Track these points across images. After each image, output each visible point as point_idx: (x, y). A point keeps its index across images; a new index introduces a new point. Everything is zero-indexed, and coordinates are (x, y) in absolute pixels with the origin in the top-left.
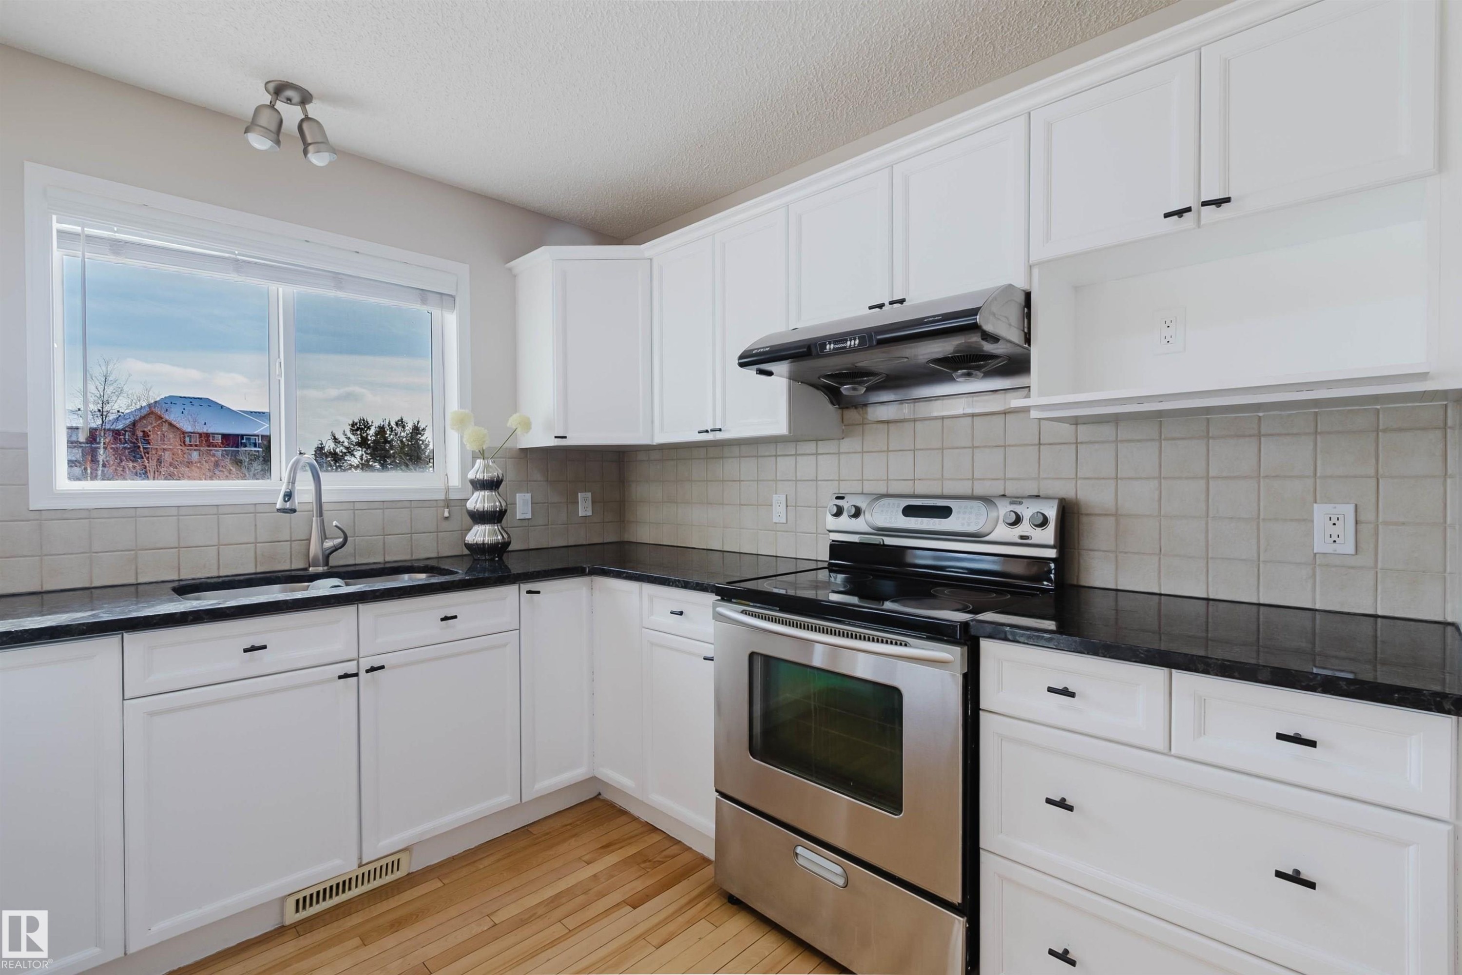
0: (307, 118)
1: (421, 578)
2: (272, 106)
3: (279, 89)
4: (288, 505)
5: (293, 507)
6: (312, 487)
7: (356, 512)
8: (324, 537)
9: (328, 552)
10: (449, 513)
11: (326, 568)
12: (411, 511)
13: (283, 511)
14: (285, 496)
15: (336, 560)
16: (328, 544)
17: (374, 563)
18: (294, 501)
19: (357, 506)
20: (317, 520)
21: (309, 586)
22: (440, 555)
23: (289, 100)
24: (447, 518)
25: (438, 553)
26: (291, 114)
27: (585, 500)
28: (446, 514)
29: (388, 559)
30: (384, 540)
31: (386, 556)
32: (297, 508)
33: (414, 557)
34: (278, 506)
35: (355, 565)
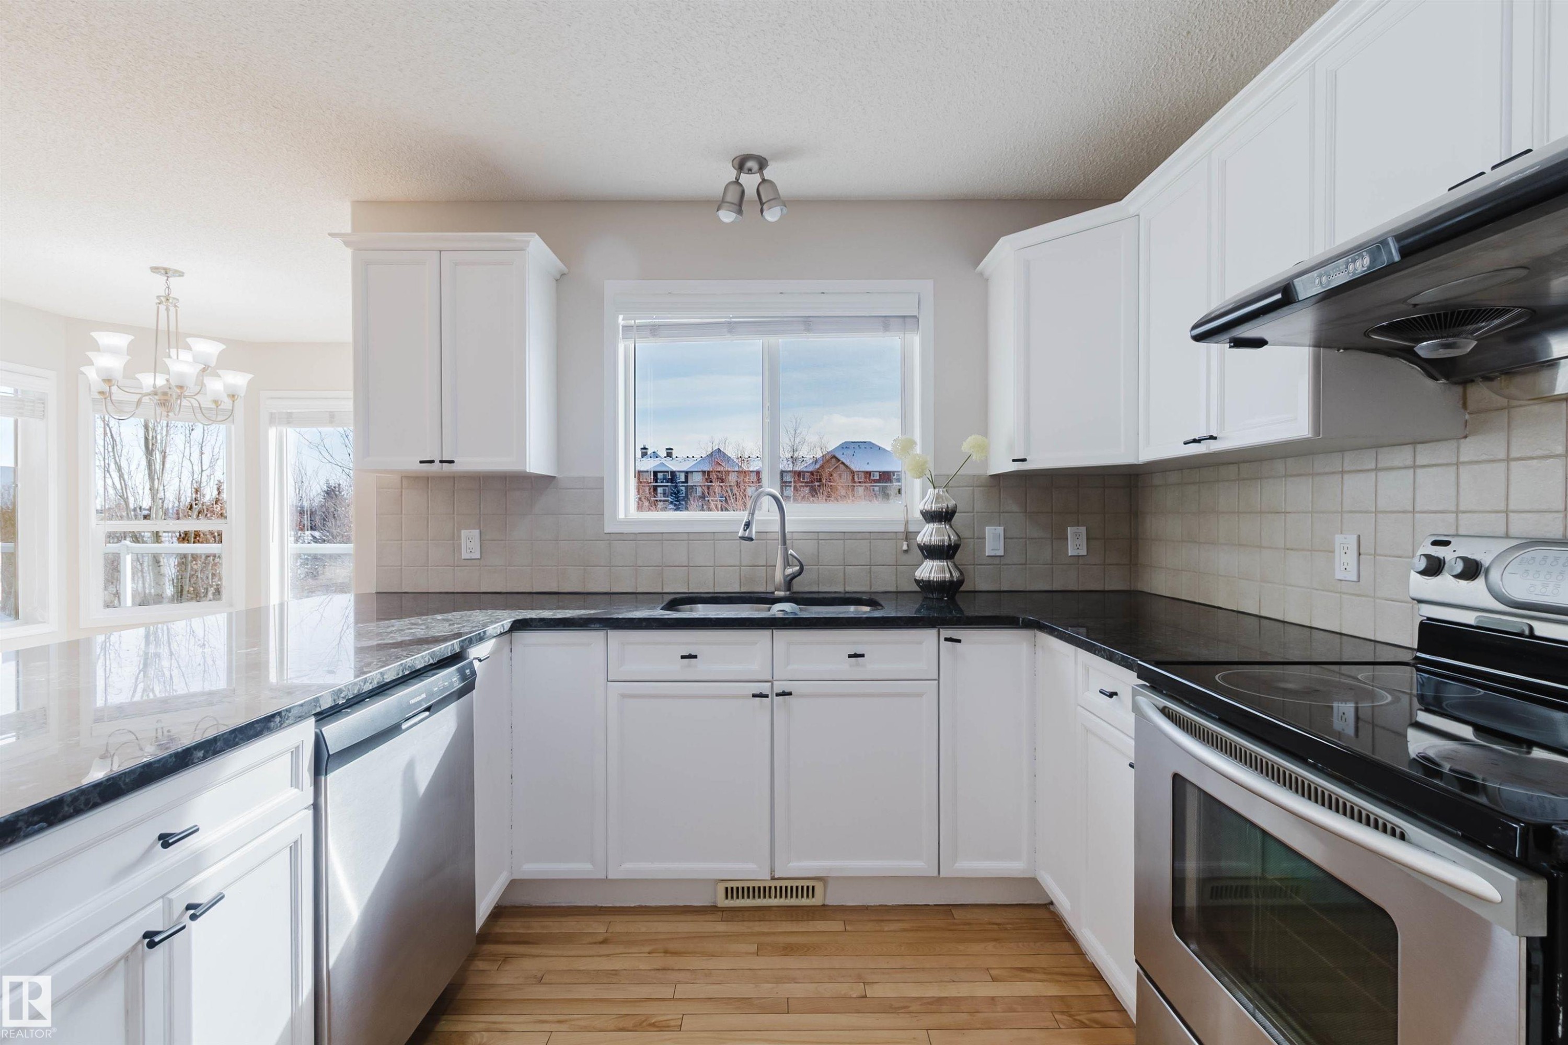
0: (764, 180)
1: (865, 611)
2: (737, 182)
3: (741, 164)
4: (747, 534)
5: (750, 536)
6: (777, 516)
7: (820, 541)
8: (787, 564)
9: (789, 578)
10: (908, 546)
11: (788, 593)
12: (870, 543)
13: (742, 538)
14: (745, 525)
15: (800, 585)
16: (789, 571)
17: (836, 592)
18: (751, 531)
19: (821, 536)
20: (781, 548)
21: (771, 607)
22: (899, 590)
23: (750, 171)
24: (906, 551)
25: (897, 587)
26: (750, 182)
27: (1077, 536)
28: (905, 547)
29: (848, 589)
30: (845, 570)
31: (846, 586)
32: (754, 537)
33: (873, 590)
34: (740, 535)
35: (818, 592)
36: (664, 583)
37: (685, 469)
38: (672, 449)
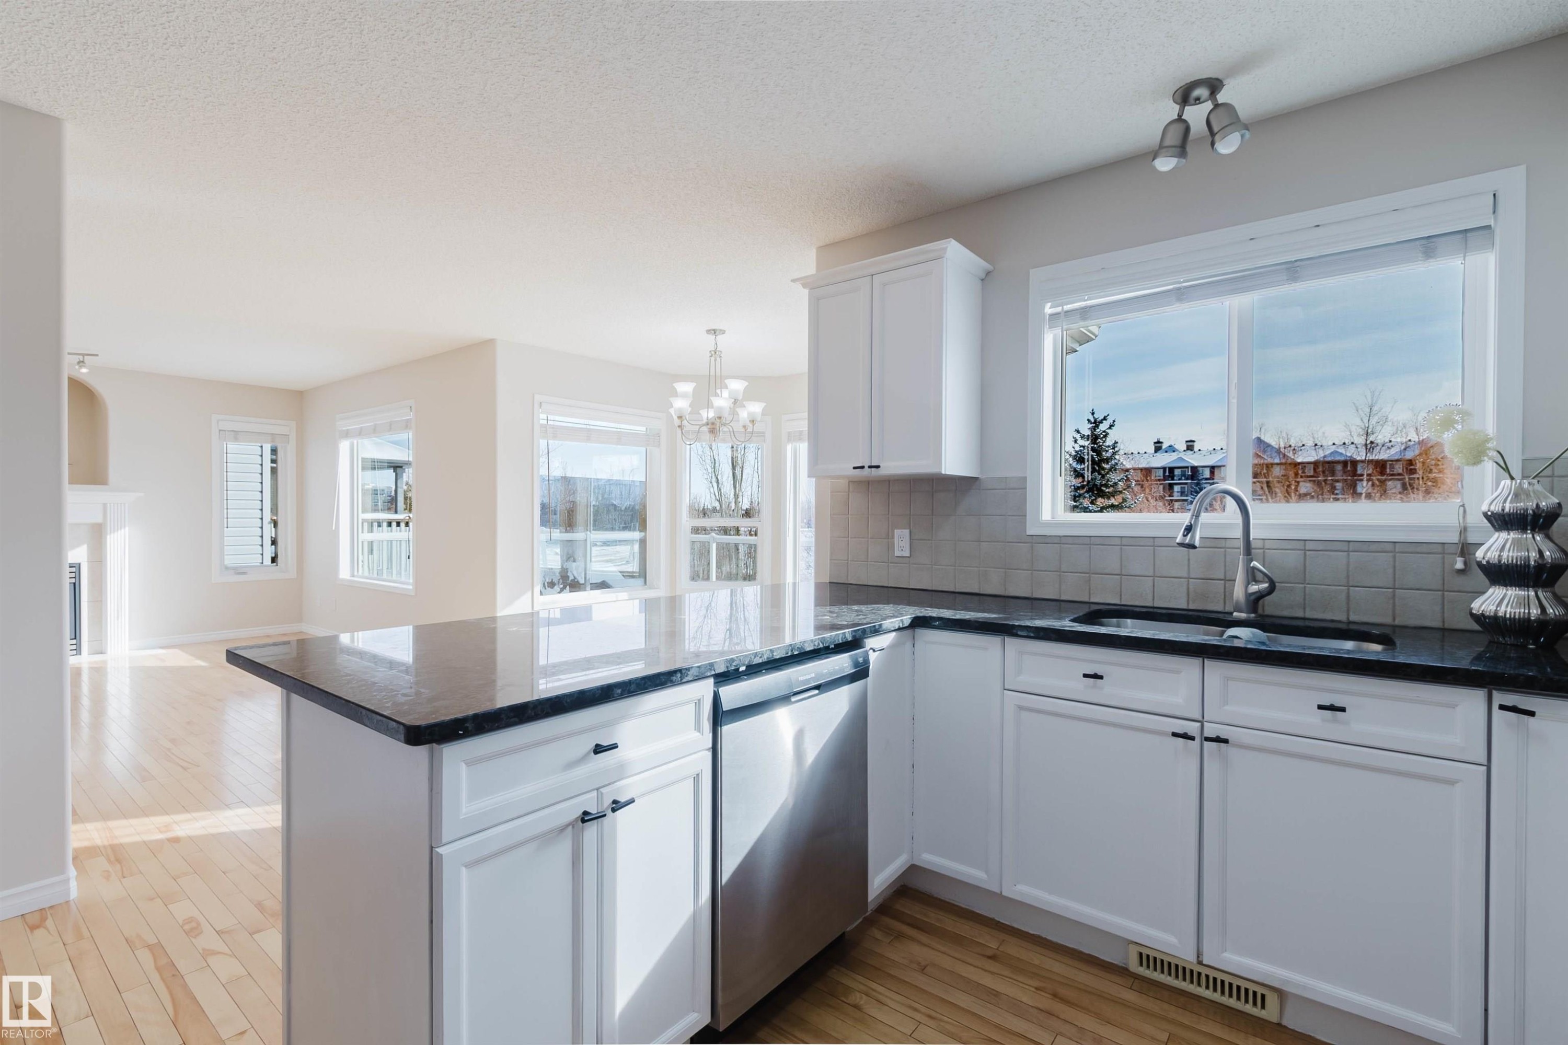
0: (1217, 106)
2: (1180, 119)
3: (1185, 96)
4: (1187, 540)
5: (1192, 543)
6: (1239, 519)
7: (1308, 553)
8: (1251, 579)
9: (1253, 597)
10: (1465, 563)
11: (1253, 615)
12: (1394, 557)
13: (1181, 545)
14: (1186, 529)
15: (1270, 606)
16: (1254, 588)
17: (1332, 621)
18: (1193, 537)
19: (1309, 546)
20: (1243, 559)
21: (1225, 631)
22: (1446, 626)
23: (1198, 100)
24: (1461, 572)
25: (1443, 622)
26: (1196, 115)
28: (1459, 565)
29: (1353, 618)
30: (1348, 593)
31: (1351, 613)
32: (1197, 543)
33: (1397, 622)
34: (1178, 540)
35: (1304, 619)
36: (1092, 592)
37: (1211, 463)
38: (1194, 441)
